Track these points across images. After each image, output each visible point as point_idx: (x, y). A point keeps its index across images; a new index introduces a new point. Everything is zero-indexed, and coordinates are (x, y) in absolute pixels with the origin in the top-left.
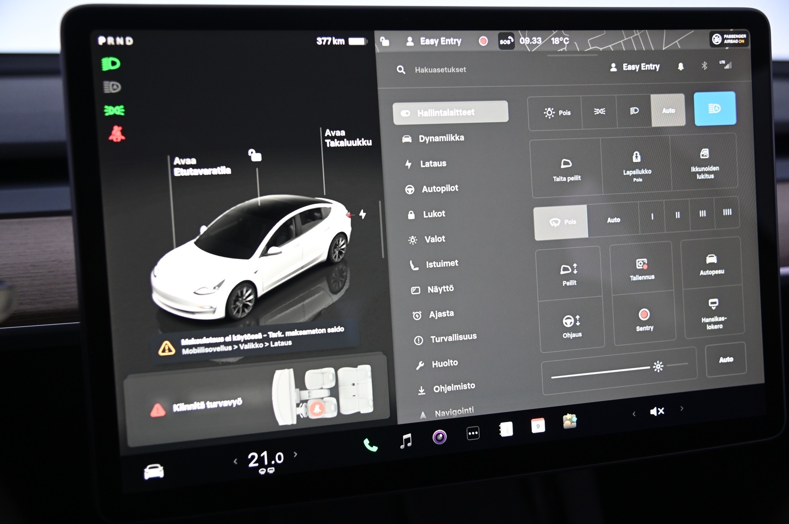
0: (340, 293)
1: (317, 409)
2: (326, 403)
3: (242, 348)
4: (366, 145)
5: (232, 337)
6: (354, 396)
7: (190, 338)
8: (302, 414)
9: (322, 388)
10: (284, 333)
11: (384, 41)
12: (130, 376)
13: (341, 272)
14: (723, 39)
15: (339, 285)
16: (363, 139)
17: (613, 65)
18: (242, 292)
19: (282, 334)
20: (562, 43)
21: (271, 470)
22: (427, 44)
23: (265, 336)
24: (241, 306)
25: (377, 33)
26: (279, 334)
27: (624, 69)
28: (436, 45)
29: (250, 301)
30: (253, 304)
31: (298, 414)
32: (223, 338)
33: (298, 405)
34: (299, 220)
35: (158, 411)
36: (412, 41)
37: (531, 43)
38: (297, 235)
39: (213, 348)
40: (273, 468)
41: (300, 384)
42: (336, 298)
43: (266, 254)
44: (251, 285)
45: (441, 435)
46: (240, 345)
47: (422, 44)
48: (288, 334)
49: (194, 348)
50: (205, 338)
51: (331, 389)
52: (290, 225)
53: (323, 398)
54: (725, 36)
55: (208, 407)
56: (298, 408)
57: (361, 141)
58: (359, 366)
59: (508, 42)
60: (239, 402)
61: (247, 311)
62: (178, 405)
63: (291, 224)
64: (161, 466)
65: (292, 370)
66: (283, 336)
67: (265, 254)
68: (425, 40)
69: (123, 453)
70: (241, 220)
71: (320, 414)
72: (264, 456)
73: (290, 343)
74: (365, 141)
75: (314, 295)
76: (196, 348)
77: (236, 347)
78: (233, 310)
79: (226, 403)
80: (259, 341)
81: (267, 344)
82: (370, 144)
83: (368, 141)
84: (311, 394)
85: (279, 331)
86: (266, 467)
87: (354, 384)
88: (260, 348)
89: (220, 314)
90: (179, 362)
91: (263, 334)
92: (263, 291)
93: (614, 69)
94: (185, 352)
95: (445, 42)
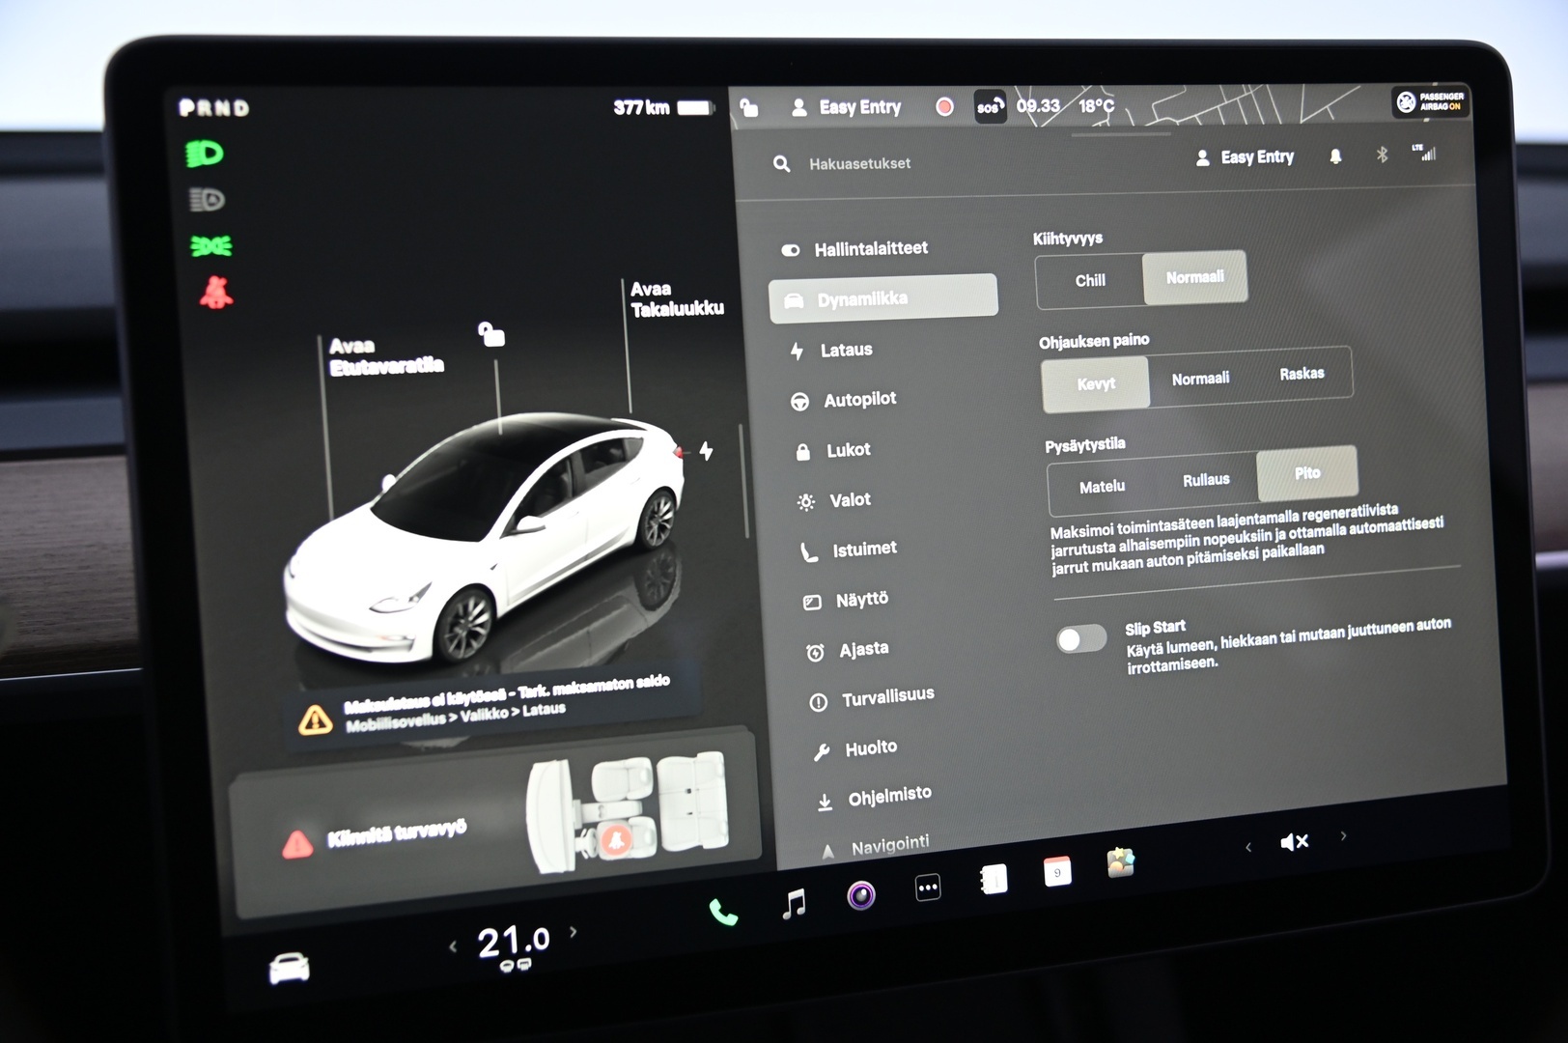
0: (662, 607)
1: (616, 842)
2: (634, 829)
3: (465, 719)
4: (712, 313)
5: (446, 696)
6: (691, 814)
7: (362, 700)
8: (586, 852)
9: (626, 799)
10: (549, 689)
11: (747, 107)
12: (241, 776)
13: (664, 566)
14: (1419, 103)
15: (659, 591)
16: (706, 302)
17: (1202, 154)
18: (466, 607)
19: (546, 691)
20: (1100, 109)
21: (525, 964)
22: (833, 113)
23: (512, 694)
24: (464, 634)
25: (733, 91)
26: (540, 691)
27: (1224, 162)
28: (851, 116)
29: (481, 625)
30: (488, 630)
31: (578, 850)
32: (427, 699)
33: (578, 833)
34: (579, 463)
35: (297, 846)
36: (804, 107)
37: (1039, 110)
38: (577, 492)
39: (409, 719)
40: (529, 960)
41: (583, 791)
42: (653, 618)
43: (514, 531)
44: (482, 593)
45: (864, 892)
46: (462, 713)
47: (823, 112)
48: (559, 690)
49: (370, 720)
50: (391, 699)
51: (644, 801)
52: (561, 473)
53: (627, 819)
54: (1423, 96)
55: (399, 838)
56: (578, 839)
57: (702, 305)
58: (699, 755)
59: (995, 109)
60: (460, 826)
61: (476, 645)
62: (338, 833)
63: (565, 470)
64: (305, 956)
65: (565, 763)
66: (548, 694)
67: (511, 530)
68: (829, 104)
69: (227, 931)
70: (464, 462)
71: (622, 850)
72: (510, 936)
73: (561, 709)
74: (712, 305)
75: (608, 612)
76: (374, 719)
77: (453, 717)
78: (448, 643)
79: (433, 830)
80: (499, 705)
81: (516, 711)
82: (722, 312)
83: (716, 305)
84: (604, 811)
85: (540, 686)
86: (515, 958)
87: (689, 791)
88: (501, 719)
89: (423, 651)
90: (341, 748)
91: (507, 692)
92: (508, 605)
93: (1203, 162)
94: (352, 727)
95: (869, 109)
